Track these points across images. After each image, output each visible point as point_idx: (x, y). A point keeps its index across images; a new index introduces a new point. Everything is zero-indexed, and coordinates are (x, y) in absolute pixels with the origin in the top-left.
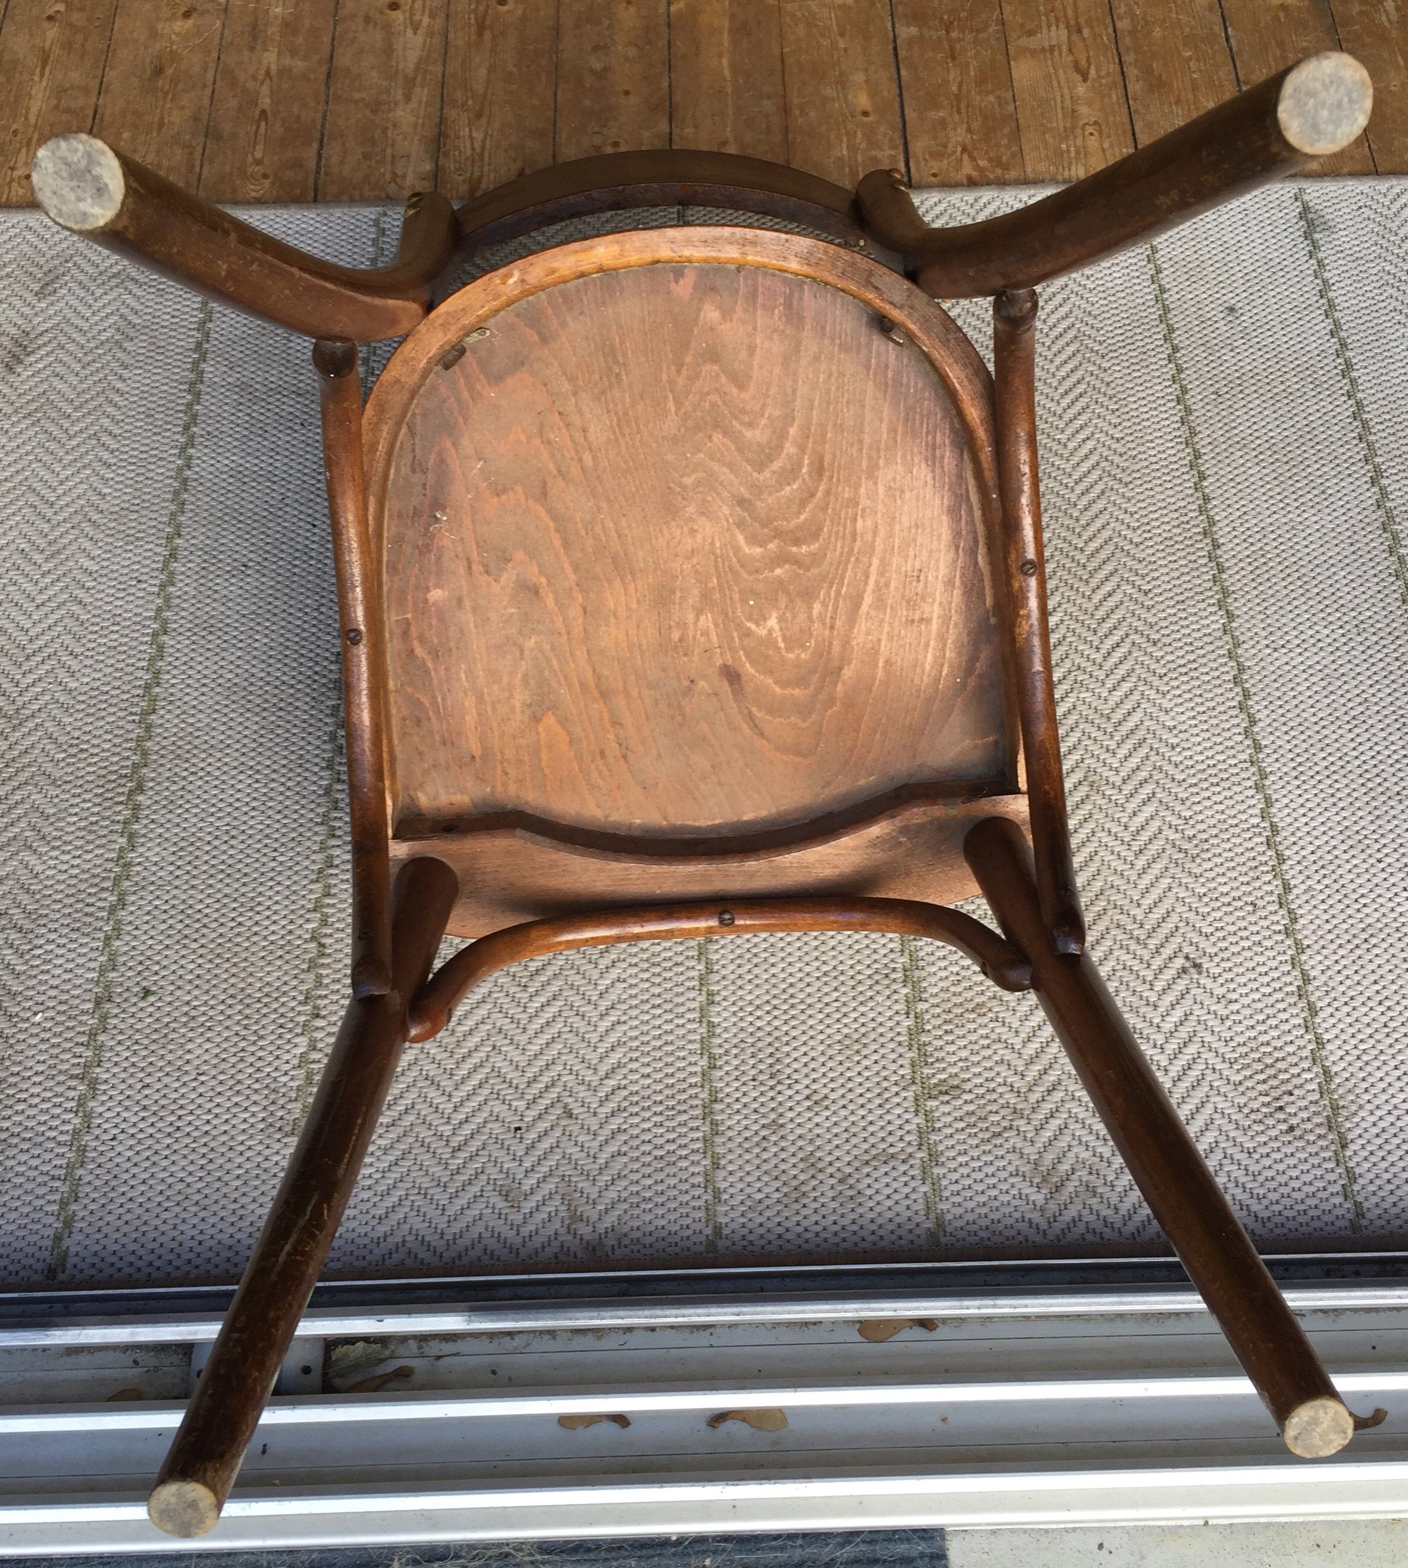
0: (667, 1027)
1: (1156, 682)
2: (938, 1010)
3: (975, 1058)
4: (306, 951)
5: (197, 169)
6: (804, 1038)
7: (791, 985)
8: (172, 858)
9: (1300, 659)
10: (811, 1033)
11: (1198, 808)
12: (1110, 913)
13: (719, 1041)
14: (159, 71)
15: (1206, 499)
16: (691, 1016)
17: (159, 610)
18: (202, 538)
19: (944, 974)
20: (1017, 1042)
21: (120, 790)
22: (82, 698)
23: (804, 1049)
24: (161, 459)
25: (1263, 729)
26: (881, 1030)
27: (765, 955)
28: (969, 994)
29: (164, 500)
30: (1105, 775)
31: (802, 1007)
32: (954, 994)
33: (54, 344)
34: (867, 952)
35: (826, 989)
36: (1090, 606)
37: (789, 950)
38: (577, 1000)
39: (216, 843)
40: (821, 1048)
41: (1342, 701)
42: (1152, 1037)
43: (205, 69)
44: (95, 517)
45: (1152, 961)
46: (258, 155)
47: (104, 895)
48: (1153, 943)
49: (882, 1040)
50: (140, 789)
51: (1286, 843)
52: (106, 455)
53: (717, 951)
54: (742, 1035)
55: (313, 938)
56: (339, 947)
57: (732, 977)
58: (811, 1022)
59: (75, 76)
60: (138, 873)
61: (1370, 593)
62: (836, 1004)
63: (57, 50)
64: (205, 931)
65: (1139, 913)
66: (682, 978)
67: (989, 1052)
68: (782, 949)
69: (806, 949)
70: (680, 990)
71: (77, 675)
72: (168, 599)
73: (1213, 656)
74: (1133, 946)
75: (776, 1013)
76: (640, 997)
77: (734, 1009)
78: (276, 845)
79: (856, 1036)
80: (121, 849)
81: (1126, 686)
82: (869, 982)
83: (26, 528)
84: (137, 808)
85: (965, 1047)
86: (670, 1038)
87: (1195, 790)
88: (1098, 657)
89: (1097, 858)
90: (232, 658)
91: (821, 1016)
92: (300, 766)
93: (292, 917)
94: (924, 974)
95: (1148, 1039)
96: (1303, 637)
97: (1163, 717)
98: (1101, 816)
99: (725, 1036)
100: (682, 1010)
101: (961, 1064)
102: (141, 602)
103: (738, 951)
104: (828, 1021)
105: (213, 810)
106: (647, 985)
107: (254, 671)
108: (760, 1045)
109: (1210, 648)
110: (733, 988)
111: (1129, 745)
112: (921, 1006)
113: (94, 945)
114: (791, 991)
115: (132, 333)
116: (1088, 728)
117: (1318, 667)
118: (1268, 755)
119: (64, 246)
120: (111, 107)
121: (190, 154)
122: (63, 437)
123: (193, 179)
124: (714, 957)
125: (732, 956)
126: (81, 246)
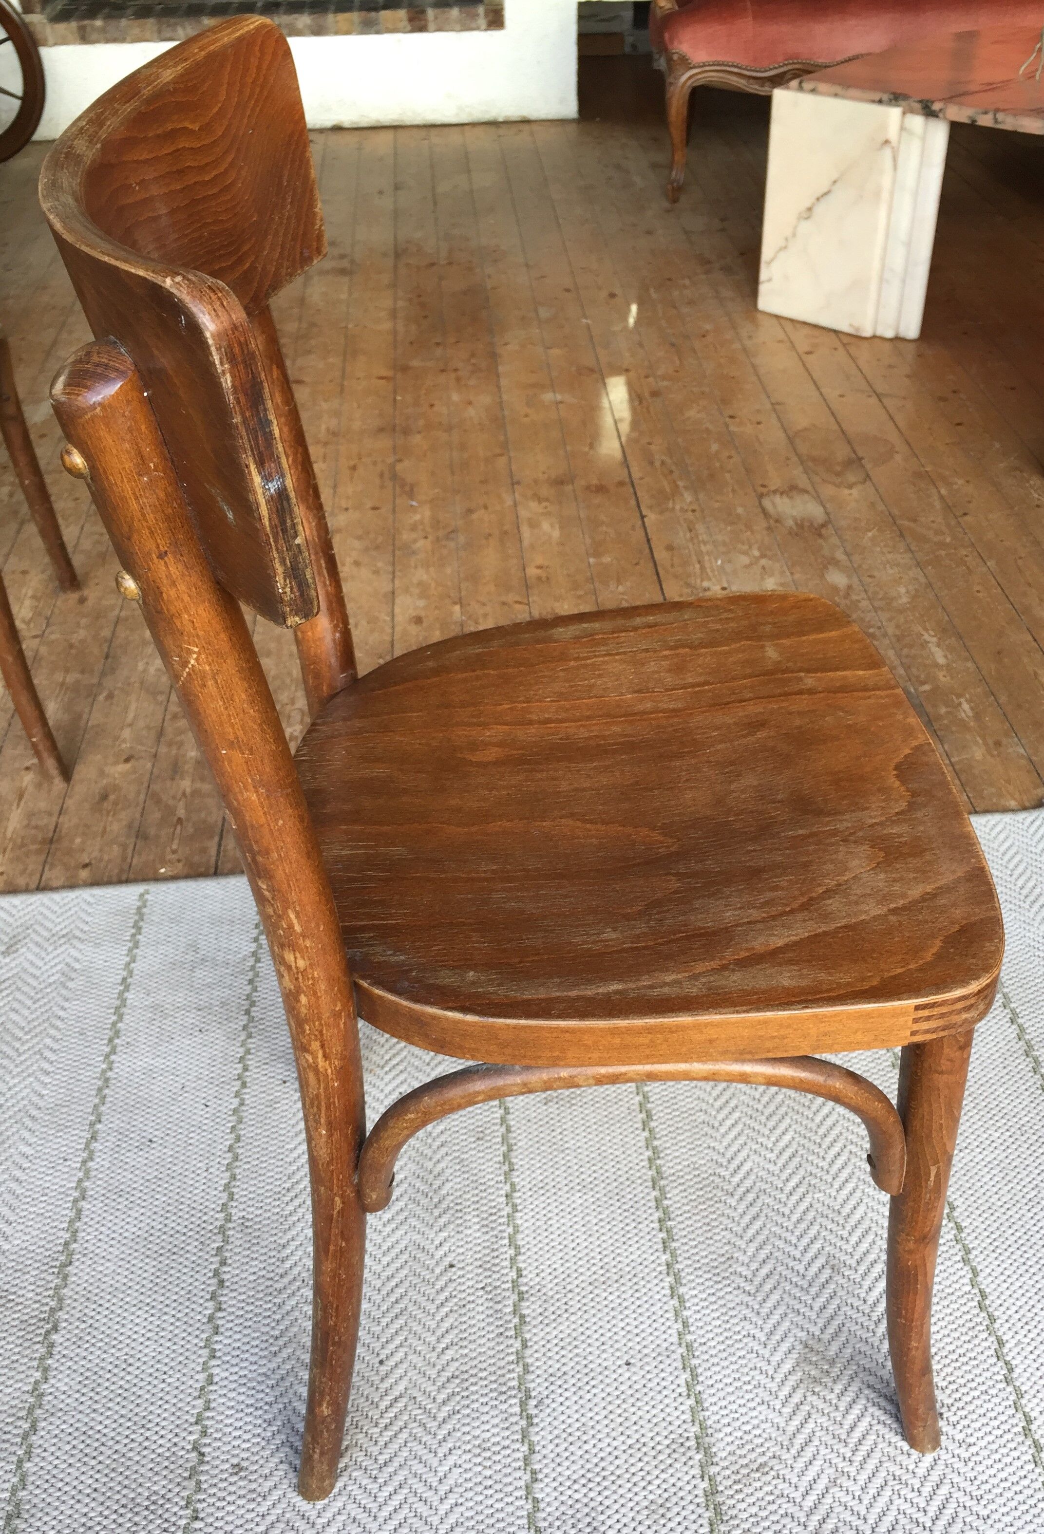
0: (498, 1506)
2: (728, 1472)
3: (763, 1514)
4: (187, 1460)
5: (129, 860)
6: (616, 1506)
7: (602, 1459)
8: (79, 1387)
9: (981, 1157)
10: (622, 1501)
13: (543, 1515)
14: (104, 797)
16: (518, 1494)
17: (80, 1181)
18: (117, 1122)
19: (729, 1439)
20: (797, 1496)
21: (38, 1332)
22: (12, 1257)
23: (617, 1516)
24: (89, 1065)
25: (961, 1214)
26: (681, 1494)
27: (579, 1433)
28: (752, 1456)
29: (89, 1096)
30: (842, 1259)
31: (613, 1478)
32: (740, 1457)
33: (13, 987)
34: (664, 1424)
35: (632, 1461)
36: (813, 1126)
37: (598, 1427)
38: (420, 1488)
39: (116, 1371)
40: (631, 1514)
41: (1019, 1187)
42: (909, 1482)
43: (138, 795)
44: (34, 1112)
46: (175, 847)
47: (19, 1423)
49: (683, 1503)
50: (55, 1329)
51: (994, 1305)
52: (46, 1066)
53: (537, 1433)
54: (563, 1508)
55: (195, 1448)
56: (215, 1454)
57: (552, 1455)
58: (621, 1491)
59: (43, 805)
60: (49, 1402)
61: (1025, 1103)
62: (642, 1473)
63: (31, 789)
64: (103, 1449)
67: (775, 1507)
68: (593, 1427)
69: (612, 1425)
70: (509, 1470)
71: (10, 1239)
72: (87, 1172)
75: (591, 1485)
76: (474, 1480)
77: (555, 1484)
78: (166, 1369)
79: (660, 1501)
80: (36, 1382)
81: (850, 1186)
82: (668, 1451)
84: (52, 1345)
85: (754, 1504)
86: (501, 1515)
88: (825, 1164)
89: (845, 1329)
90: (136, 1215)
91: (629, 1485)
92: (189, 1299)
93: (177, 1430)
94: (713, 1440)
95: (907, 1484)
96: (980, 1139)
99: (548, 1510)
100: (510, 1489)
101: (752, 1520)
102: (66, 1176)
103: (556, 1432)
104: (635, 1489)
105: (115, 1342)
106: (480, 1468)
107: (154, 1224)
108: (579, 1516)
110: (553, 1465)
111: (858, 1233)
112: (713, 1470)
113: (8, 1468)
114: (602, 1464)
115: (74, 975)
116: (824, 1221)
117: (996, 1162)
118: (969, 1234)
119: (27, 918)
120: (68, 823)
121: (125, 850)
122: (14, 1054)
123: (126, 867)
124: (535, 1439)
125: (550, 1437)
126: (40, 917)
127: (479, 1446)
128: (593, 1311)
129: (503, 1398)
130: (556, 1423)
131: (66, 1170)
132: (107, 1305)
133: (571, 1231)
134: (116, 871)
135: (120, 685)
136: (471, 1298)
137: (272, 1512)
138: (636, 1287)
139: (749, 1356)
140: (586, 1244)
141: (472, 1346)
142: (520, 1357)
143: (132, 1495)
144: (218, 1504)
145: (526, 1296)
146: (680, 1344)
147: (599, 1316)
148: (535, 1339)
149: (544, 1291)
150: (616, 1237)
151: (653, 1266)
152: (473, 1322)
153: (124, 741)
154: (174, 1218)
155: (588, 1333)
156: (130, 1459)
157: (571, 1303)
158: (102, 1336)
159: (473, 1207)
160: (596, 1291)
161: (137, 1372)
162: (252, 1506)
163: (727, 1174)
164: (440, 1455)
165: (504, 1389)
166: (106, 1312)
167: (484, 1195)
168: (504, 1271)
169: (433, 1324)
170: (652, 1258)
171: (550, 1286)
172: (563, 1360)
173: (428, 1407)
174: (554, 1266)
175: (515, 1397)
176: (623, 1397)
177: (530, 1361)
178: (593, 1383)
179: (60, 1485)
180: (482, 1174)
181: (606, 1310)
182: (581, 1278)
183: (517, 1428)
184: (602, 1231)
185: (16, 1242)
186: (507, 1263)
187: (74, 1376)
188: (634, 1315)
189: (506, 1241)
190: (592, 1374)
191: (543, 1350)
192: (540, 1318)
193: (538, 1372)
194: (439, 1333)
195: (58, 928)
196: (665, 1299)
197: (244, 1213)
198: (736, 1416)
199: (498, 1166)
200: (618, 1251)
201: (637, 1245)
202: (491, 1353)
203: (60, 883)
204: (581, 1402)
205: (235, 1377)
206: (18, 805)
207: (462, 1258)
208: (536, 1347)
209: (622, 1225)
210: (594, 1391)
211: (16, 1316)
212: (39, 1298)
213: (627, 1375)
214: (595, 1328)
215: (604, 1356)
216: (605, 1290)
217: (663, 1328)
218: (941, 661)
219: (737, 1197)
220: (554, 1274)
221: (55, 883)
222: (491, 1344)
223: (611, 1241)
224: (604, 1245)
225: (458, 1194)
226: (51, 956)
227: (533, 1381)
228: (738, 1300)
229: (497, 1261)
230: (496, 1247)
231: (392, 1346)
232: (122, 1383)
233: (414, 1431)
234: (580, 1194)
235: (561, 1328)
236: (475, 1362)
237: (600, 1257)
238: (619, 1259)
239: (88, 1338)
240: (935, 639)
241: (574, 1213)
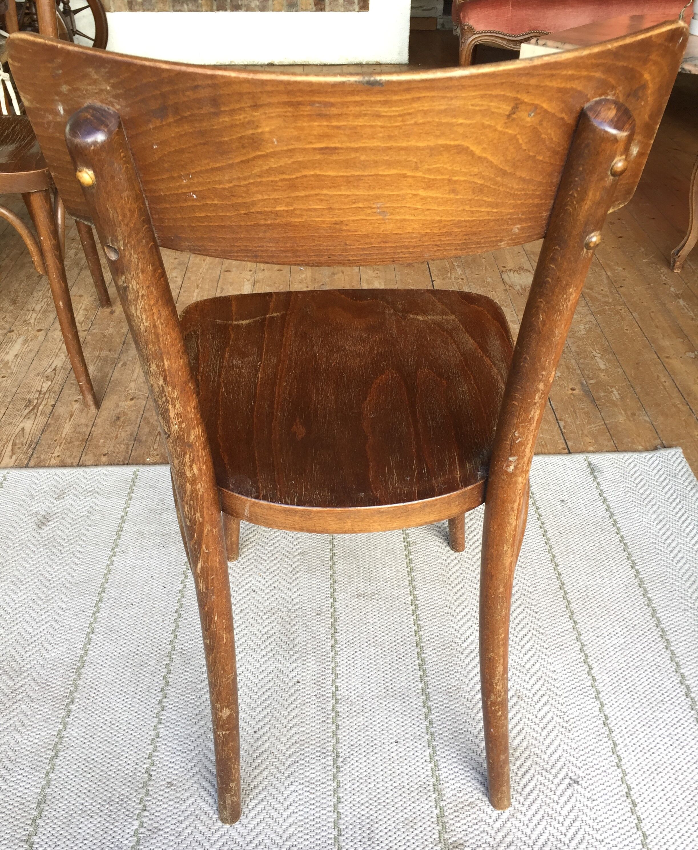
0: (317, 815)
1: (545, 651)
2: (451, 805)
3: (470, 830)
4: (142, 778)
5: (130, 453)
6: (385, 820)
7: (379, 793)
8: (83, 734)
9: (609, 641)
10: (389, 817)
11: (569, 707)
12: (532, 757)
13: (343, 822)
14: (118, 418)
15: (560, 574)
16: (329, 809)
17: (91, 623)
18: (114, 593)
19: (453, 787)
20: (491, 821)
21: (63, 703)
22: (50, 662)
23: (385, 825)
24: (100, 561)
25: (596, 672)
26: (423, 815)
27: (366, 778)
28: (466, 797)
29: (99, 578)
30: (524, 692)
31: (384, 804)
32: (459, 797)
33: (61, 517)
34: (415, 776)
35: (396, 795)
37: (377, 775)
38: (273, 802)
39: (105, 727)
40: (394, 825)
41: (631, 659)
42: (557, 818)
43: (137, 417)
44: (68, 585)
45: (554, 781)
46: (155, 447)
47: (48, 752)
48: (554, 771)
49: (424, 820)
50: (72, 702)
51: (612, 724)
52: (76, 560)
53: (342, 776)
54: (354, 819)
55: (147, 772)
56: (158, 776)
57: (350, 789)
58: (388, 812)
59: (83, 421)
60: (66, 741)
61: (637, 613)
62: (401, 803)
63: (77, 412)
64: (95, 769)
65: (546, 757)
66: (325, 790)
67: (477, 826)
68: (374, 775)
69: (385, 775)
70: (324, 796)
71: (50, 652)
72: (96, 619)
73: (570, 640)
74: (544, 773)
75: (371, 807)
76: (305, 800)
77: (351, 805)
78: (133, 728)
79: (411, 819)
80: (60, 731)
81: (530, 653)
82: (417, 791)
83: (36, 590)
84: (70, 711)
85: (465, 824)
86: (318, 820)
87: (567, 699)
89: (524, 731)
90: (122, 644)
91: (393, 809)
92: (148, 691)
93: (137, 761)
94: (443, 787)
95: (555, 819)
96: (609, 632)
97: (549, 666)
98: (524, 711)
99: (346, 819)
100: (325, 806)
101: (463, 833)
102: (84, 620)
103: (353, 777)
104: (397, 811)
105: (105, 712)
106: (308, 794)
107: (131, 649)
108: (363, 823)
109: (568, 636)
110: (350, 795)
111: (534, 678)
112: (443, 803)
113: (41, 776)
114: (379, 796)
115: (94, 513)
117: (618, 645)
118: (600, 683)
119: (70, 481)
120: (97, 431)
121: (127, 448)
122: (58, 553)
123: (128, 456)
124: (341, 779)
125: (349, 779)
126: (77, 481)
127: (308, 781)
128: (378, 712)
129: (324, 756)
130: (353, 772)
131: (84, 617)
132: (102, 691)
133: (368, 667)
134: (122, 458)
135: (130, 359)
136: (308, 700)
137: (188, 809)
138: (403, 700)
139: (466, 742)
140: (375, 675)
141: (308, 727)
142: (335, 734)
143: (110, 795)
144: (158, 803)
145: (340, 701)
146: (427, 733)
147: (381, 714)
148: (344, 725)
149: (350, 699)
150: (393, 672)
151: (414, 689)
152: (308, 713)
153: (131, 389)
154: (143, 646)
155: (374, 723)
156: (109, 775)
157: (365, 707)
158: (98, 708)
159: (312, 651)
160: (380, 701)
161: (117, 728)
162: (177, 805)
163: (460, 642)
164: (286, 785)
165: (324, 751)
166: (102, 695)
167: (319, 645)
168: (328, 687)
169: (286, 713)
170: (414, 685)
171: (354, 697)
172: (359, 738)
173: (281, 758)
174: (357, 686)
175: (330, 756)
176: (392, 760)
177: (340, 736)
178: (376, 751)
179: (69, 787)
180: (319, 633)
181: (386, 712)
182: (372, 693)
183: (331, 773)
184: (386, 668)
185: (53, 654)
186: (330, 683)
187: (81, 728)
188: (402, 716)
189: (330, 671)
190: (375, 746)
191: (348, 731)
192: (347, 714)
193: (345, 743)
194: (289, 718)
195: (87, 487)
196: (420, 708)
197: (182, 646)
198: (458, 774)
199: (328, 630)
200: (394, 680)
201: (405, 678)
202: (318, 731)
203: (90, 463)
204: (368, 761)
205: (172, 735)
206: (70, 421)
207: (305, 678)
208: (344, 730)
209: (397, 666)
210: (376, 755)
211: (50, 694)
212: (64, 685)
213: (396, 748)
214: (379, 721)
215: (383, 737)
216: (385, 701)
217: (418, 724)
218: (603, 367)
219: (465, 655)
220: (357, 690)
221: (87, 463)
222: (319, 726)
223: (390, 674)
224: (386, 676)
225: (304, 643)
226: (82, 502)
227: (341, 748)
228: (462, 711)
229: (324, 681)
230: (324, 673)
231: (262, 724)
232: (108, 734)
233: (272, 771)
234: (374, 648)
235: (359, 720)
236: (309, 735)
237: (383, 682)
238: (394, 684)
239: (90, 708)
240: (599, 355)
241: (370, 658)
